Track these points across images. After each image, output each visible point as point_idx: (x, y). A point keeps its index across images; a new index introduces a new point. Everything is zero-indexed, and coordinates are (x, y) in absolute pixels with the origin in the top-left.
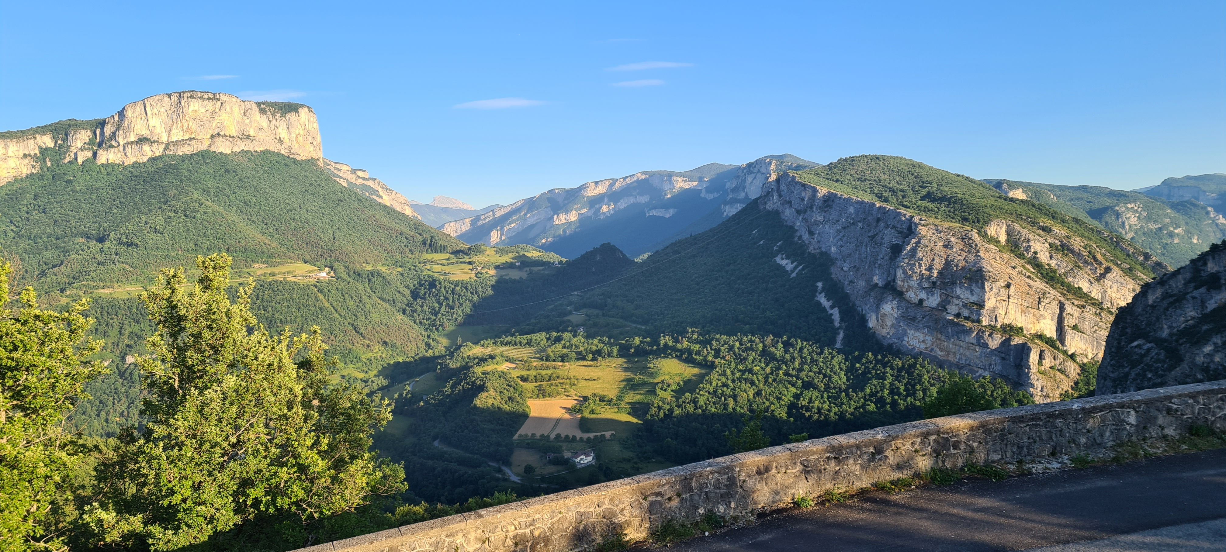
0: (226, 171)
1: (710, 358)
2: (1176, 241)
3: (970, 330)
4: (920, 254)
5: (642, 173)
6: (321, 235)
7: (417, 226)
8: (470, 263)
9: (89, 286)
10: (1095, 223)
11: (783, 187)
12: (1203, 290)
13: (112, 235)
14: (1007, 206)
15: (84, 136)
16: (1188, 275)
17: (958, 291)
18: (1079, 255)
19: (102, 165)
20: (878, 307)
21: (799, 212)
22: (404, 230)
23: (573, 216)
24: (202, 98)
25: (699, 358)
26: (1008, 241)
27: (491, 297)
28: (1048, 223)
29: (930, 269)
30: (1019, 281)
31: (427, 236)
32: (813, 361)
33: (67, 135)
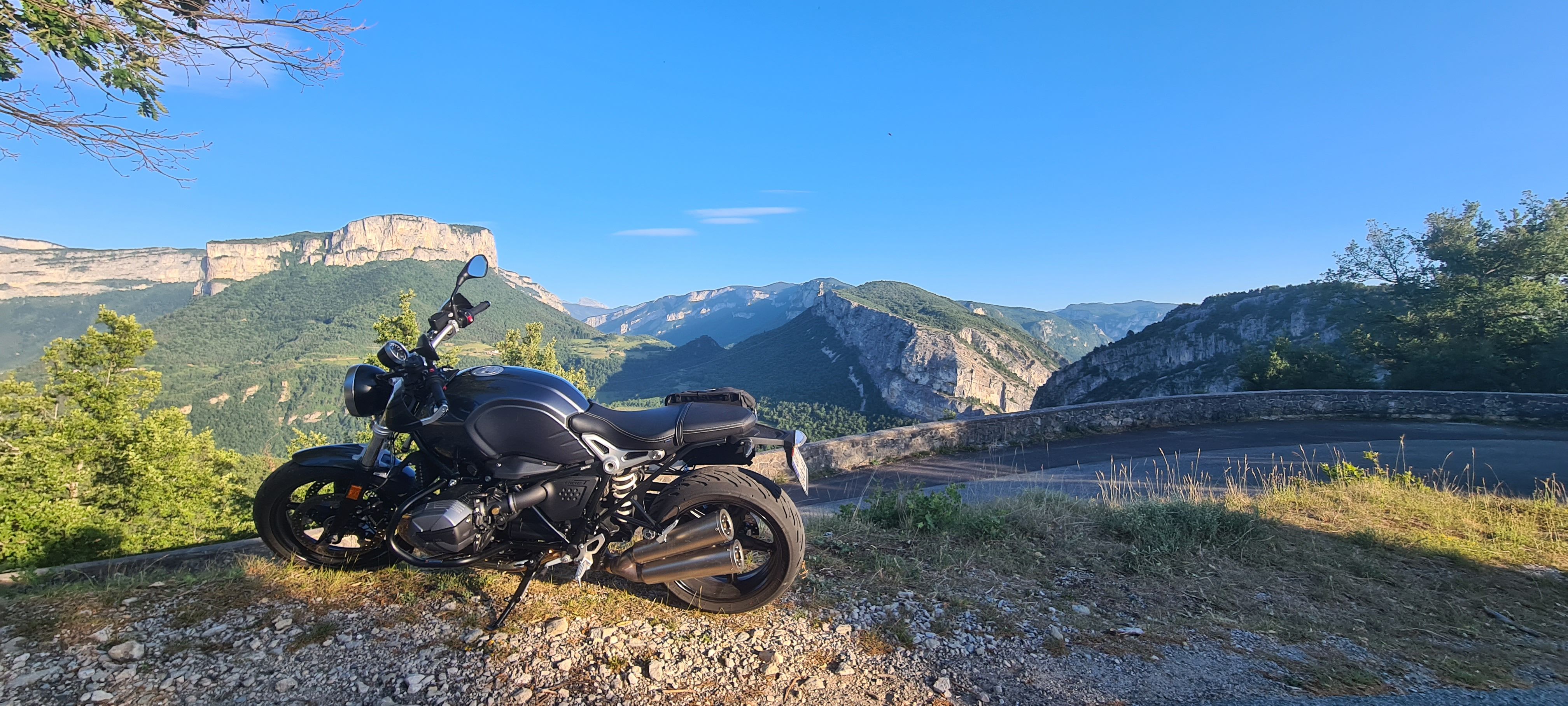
0: (425, 274)
1: (775, 417)
2: (1074, 345)
3: (947, 401)
4: (917, 349)
5: (731, 287)
6: (496, 323)
7: (567, 319)
8: (606, 347)
9: (317, 356)
10: (1027, 332)
11: (828, 301)
12: (1089, 376)
13: (336, 318)
14: (972, 318)
15: (317, 244)
16: (1080, 367)
17: (941, 374)
18: (1016, 352)
19: (330, 266)
20: (889, 384)
21: (838, 318)
22: (557, 321)
23: (681, 316)
24: (407, 220)
25: (768, 417)
26: (972, 342)
27: (620, 372)
28: (997, 330)
29: (923, 359)
30: (978, 368)
31: (575, 326)
32: (845, 420)
33: (302, 243)
